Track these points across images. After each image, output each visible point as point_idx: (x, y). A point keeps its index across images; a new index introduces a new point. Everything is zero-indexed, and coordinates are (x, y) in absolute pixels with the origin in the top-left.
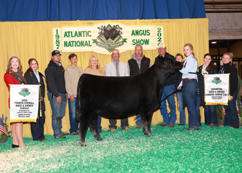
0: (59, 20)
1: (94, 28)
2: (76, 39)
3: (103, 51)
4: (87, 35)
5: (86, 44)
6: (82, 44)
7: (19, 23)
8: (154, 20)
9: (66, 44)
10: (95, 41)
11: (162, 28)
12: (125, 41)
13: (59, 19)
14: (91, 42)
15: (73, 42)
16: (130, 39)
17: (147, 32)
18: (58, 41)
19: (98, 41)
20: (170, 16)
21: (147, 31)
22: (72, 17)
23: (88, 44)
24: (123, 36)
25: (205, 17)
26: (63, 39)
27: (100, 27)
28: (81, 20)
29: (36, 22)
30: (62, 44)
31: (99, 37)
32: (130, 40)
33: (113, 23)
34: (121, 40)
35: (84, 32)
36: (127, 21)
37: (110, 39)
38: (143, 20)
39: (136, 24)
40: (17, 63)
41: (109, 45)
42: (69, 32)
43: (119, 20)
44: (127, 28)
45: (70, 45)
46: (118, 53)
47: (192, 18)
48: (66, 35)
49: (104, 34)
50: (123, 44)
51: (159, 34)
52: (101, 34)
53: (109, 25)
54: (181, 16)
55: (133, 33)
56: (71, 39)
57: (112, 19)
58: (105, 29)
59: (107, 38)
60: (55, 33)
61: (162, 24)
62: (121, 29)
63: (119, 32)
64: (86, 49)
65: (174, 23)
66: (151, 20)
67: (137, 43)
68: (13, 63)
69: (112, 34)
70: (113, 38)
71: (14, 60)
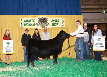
0: (22, 15)
1: (36, 19)
2: (29, 23)
4: (34, 21)
6: (31, 25)
7: (6, 16)
8: (61, 15)
9: (25, 25)
10: (37, 24)
11: (64, 19)
12: (49, 24)
14: (35, 24)
16: (51, 23)
17: (58, 21)
18: (22, 24)
20: (67, 14)
22: (28, 14)
23: (34, 25)
24: (48, 22)
25: (81, 14)
26: (24, 23)
27: (39, 18)
28: (31, 15)
29: (13, 16)
30: (23, 25)
32: (51, 24)
33: (44, 17)
35: (32, 20)
36: (50, 16)
37: (43, 23)
38: (56, 16)
39: (53, 17)
41: (43, 25)
42: (26, 20)
43: (47, 15)
44: (50, 18)
45: (27, 25)
47: (76, 15)
48: (25, 21)
49: (41, 21)
50: (48, 25)
51: (63, 21)
52: (39, 21)
53: (43, 17)
54: (72, 14)
55: (52, 21)
56: (27, 23)
57: (44, 15)
58: (41, 19)
59: (42, 23)
60: (20, 20)
61: (64, 17)
63: (47, 20)
64: (33, 27)
65: (69, 17)
66: (59, 16)
67: (54, 24)
68: (7, 33)
69: (43, 21)
70: (44, 23)
71: (7, 31)
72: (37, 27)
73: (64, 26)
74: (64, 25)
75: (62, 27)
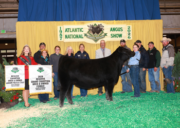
0: (62, 20)
1: (85, 26)
2: (73, 33)
3: (91, 41)
4: (81, 30)
6: (77, 37)
7: (35, 22)
8: (126, 21)
9: (66, 37)
10: (86, 35)
11: (131, 26)
12: (106, 34)
14: (83, 35)
15: (71, 35)
16: (109, 33)
17: (120, 30)
18: (61, 35)
19: (88, 34)
20: (136, 18)
22: (70, 18)
23: (80, 37)
24: (105, 31)
25: (160, 19)
26: (64, 34)
27: (89, 25)
28: (76, 21)
29: (46, 22)
30: (64, 37)
31: (88, 32)
32: (109, 35)
33: (98, 23)
34: (103, 34)
35: (78, 29)
36: (107, 21)
37: (96, 34)
38: (118, 21)
39: (113, 23)
40: (28, 50)
41: (95, 38)
42: (68, 29)
43: (102, 21)
44: (107, 26)
45: (69, 37)
46: (104, 43)
47: (151, 19)
48: (66, 30)
49: (92, 30)
51: (129, 30)
52: (90, 30)
53: (95, 24)
54: (144, 18)
55: (111, 30)
56: (69, 33)
57: (97, 20)
58: (92, 27)
59: (94, 33)
60: (59, 29)
61: (131, 23)
62: (103, 27)
63: (102, 29)
64: (80, 40)
65: (139, 23)
66: (123, 21)
67: (114, 36)
68: (25, 50)
69: (97, 30)
70: (98, 33)
71: (27, 48)
72: (86, 40)
73: (131, 39)
74: (131, 36)
75: (128, 39)
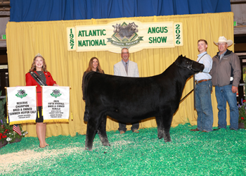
1: (109, 26)
2: (91, 38)
4: (102, 33)
5: (101, 43)
6: (96, 43)
7: (33, 23)
8: (173, 16)
9: (80, 43)
10: (110, 40)
11: (181, 24)
12: (141, 39)
13: (74, 18)
14: (106, 41)
15: (87, 41)
16: (146, 36)
17: (164, 30)
18: (72, 41)
19: (113, 39)
20: (190, 11)
21: (165, 28)
22: (87, 16)
23: (102, 43)
24: (139, 34)
26: (77, 39)
27: (115, 25)
28: (96, 18)
29: (50, 22)
30: (76, 43)
31: (113, 35)
32: (146, 38)
33: (128, 21)
34: (137, 38)
35: (98, 31)
36: (144, 18)
37: (125, 37)
38: (161, 17)
39: (153, 20)
40: (41, 62)
41: (125, 44)
42: (83, 31)
43: (135, 18)
44: (143, 25)
45: (84, 44)
48: (80, 34)
49: (120, 33)
50: (139, 42)
51: (178, 30)
52: (116, 32)
53: (124, 23)
55: (149, 31)
56: (85, 38)
57: (128, 17)
58: (120, 27)
59: (122, 37)
60: (69, 33)
61: (182, 20)
62: (137, 26)
63: (135, 30)
64: (101, 48)
65: (195, 19)
66: (169, 16)
67: (154, 40)
70: (129, 36)
72: (110, 48)
73: (181, 44)
74: (181, 40)
75: (177, 45)
